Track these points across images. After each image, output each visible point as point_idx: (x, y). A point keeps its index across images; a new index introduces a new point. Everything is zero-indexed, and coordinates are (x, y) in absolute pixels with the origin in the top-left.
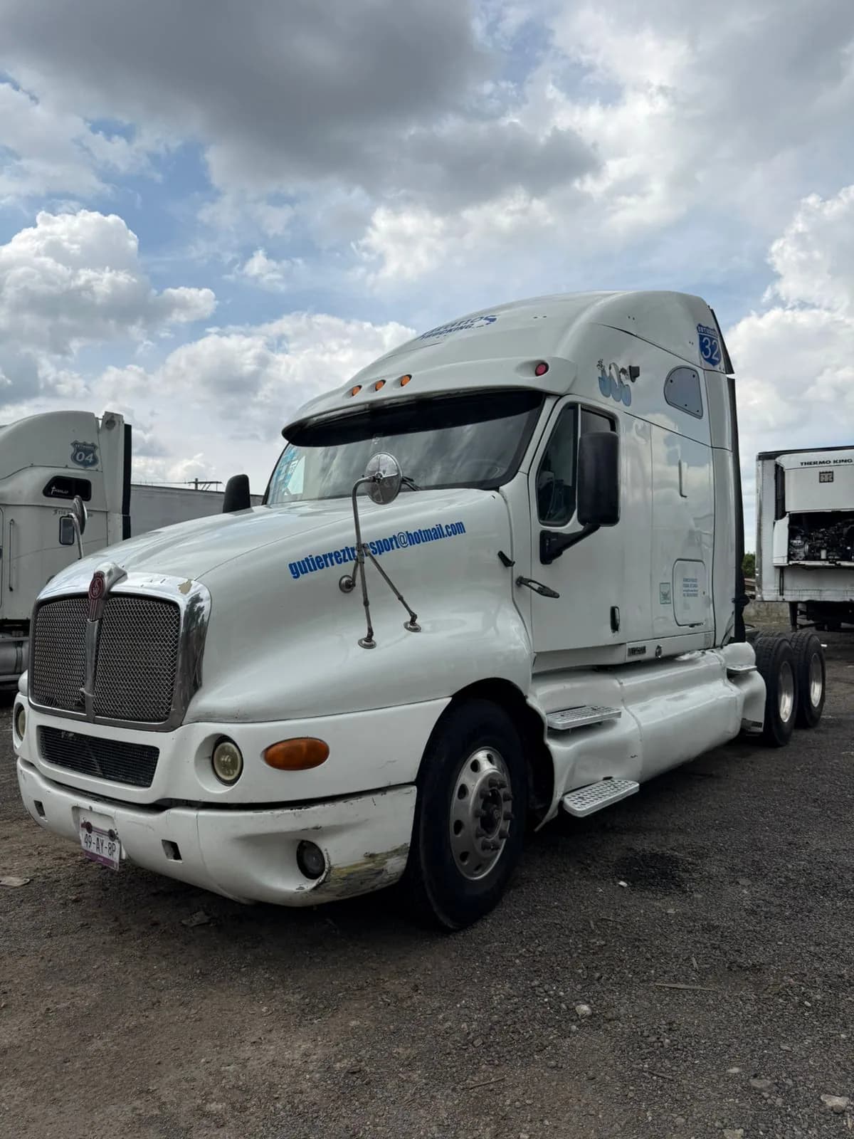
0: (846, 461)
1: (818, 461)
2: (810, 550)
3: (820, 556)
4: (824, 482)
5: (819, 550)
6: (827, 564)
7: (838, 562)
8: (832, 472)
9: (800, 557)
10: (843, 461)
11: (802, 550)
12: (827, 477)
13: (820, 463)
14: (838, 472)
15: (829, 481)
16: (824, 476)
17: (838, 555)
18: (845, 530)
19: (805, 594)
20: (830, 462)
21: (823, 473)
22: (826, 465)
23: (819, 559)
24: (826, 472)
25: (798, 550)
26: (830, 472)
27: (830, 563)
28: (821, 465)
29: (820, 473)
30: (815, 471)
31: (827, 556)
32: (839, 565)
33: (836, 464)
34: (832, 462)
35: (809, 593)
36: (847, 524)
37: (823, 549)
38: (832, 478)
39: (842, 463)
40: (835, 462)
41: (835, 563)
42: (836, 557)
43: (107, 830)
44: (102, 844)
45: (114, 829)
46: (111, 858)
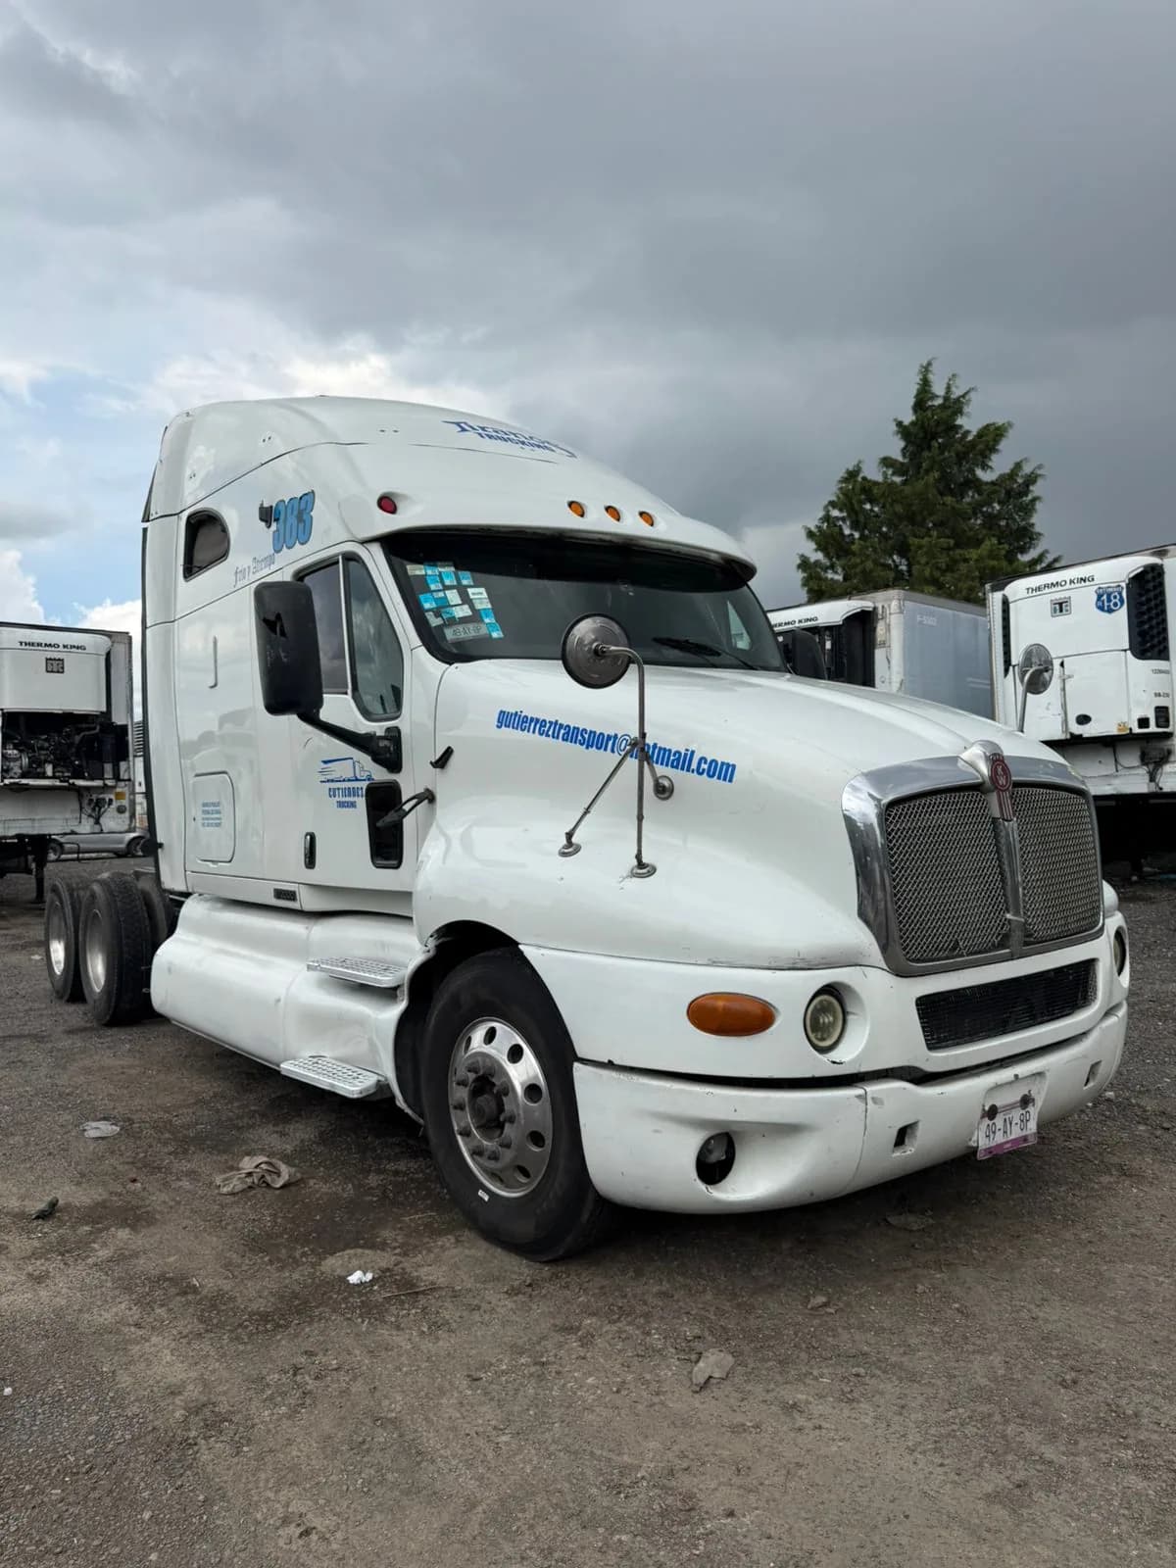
0: (78, 648)
1: (44, 642)
2: (30, 764)
3: (44, 773)
4: (52, 672)
5: (41, 764)
6: (57, 783)
7: (71, 781)
8: (63, 660)
9: (15, 773)
10: (74, 647)
11: (18, 763)
12: (55, 666)
13: (46, 645)
14: (70, 660)
15: (58, 672)
16: (52, 665)
17: (68, 771)
18: (77, 739)
19: (14, 825)
20: (59, 646)
21: (50, 659)
22: (53, 649)
23: (43, 776)
24: (55, 659)
25: (12, 764)
26: (59, 660)
27: (61, 781)
28: (47, 648)
29: (47, 659)
30: (41, 656)
31: (54, 773)
32: (73, 784)
33: (66, 650)
34: (61, 645)
35: (18, 824)
36: (79, 731)
37: (50, 762)
38: (63, 668)
39: (73, 650)
40: (65, 646)
41: (67, 781)
42: (66, 774)
43: (1019, 1098)
44: (1011, 1124)
45: (1027, 1093)
46: (1024, 1133)
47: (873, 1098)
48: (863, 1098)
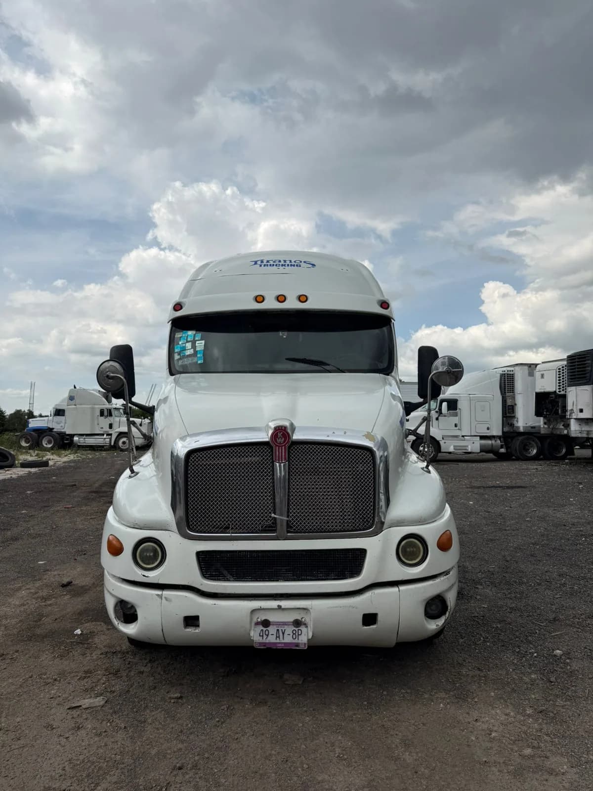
43: (292, 620)
44: (283, 634)
45: (300, 618)
46: (296, 641)
47: (165, 598)
48: (160, 596)
